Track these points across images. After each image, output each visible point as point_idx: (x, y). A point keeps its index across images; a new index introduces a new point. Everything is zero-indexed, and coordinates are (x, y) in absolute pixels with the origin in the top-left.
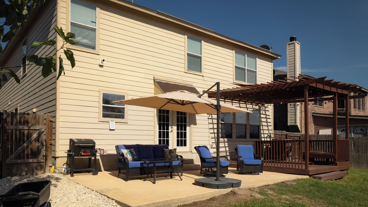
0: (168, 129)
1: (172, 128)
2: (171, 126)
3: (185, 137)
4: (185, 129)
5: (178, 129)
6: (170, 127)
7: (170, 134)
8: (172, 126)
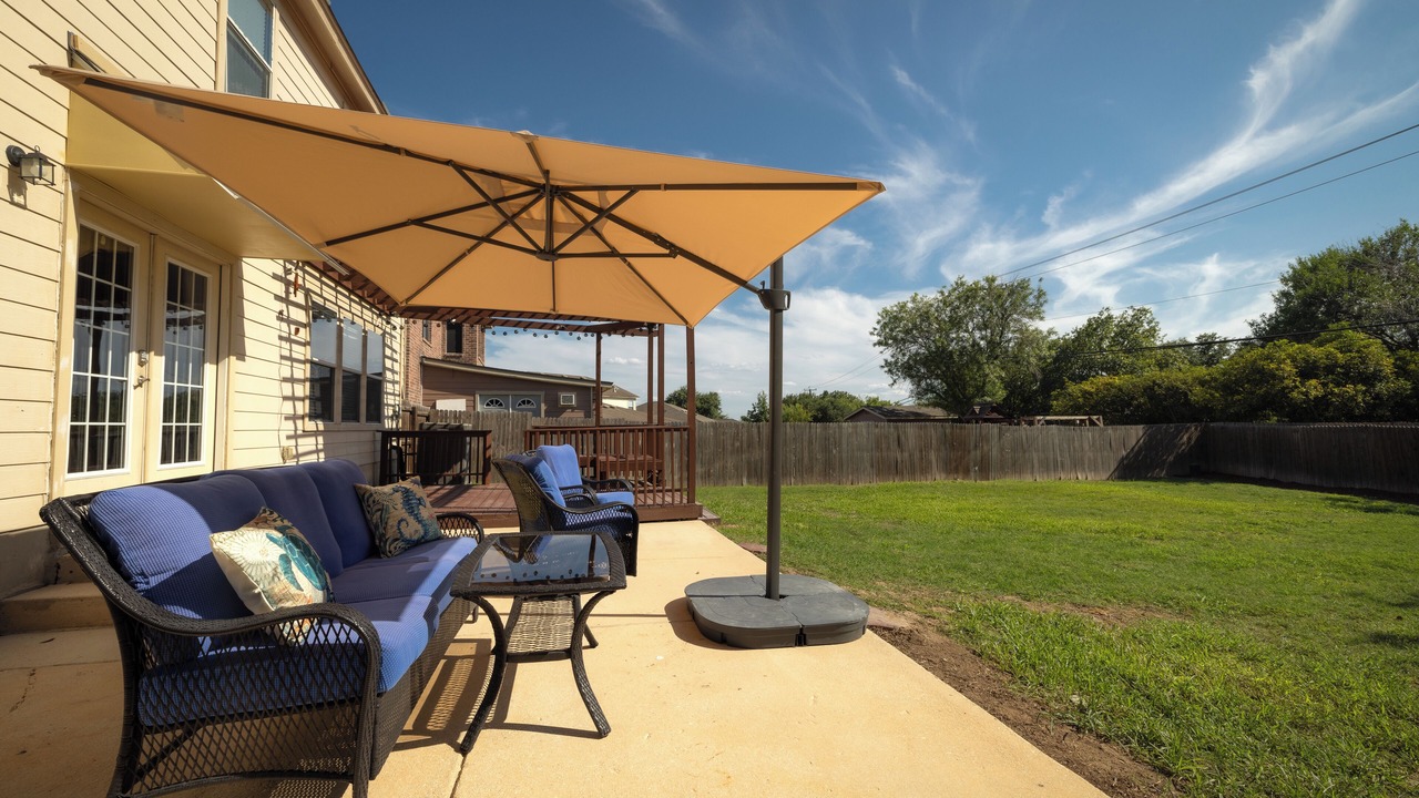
0: (121, 368)
1: (141, 364)
2: (139, 352)
3: (196, 416)
4: (199, 378)
5: (169, 375)
6: (133, 357)
7: (134, 400)
8: (144, 355)
